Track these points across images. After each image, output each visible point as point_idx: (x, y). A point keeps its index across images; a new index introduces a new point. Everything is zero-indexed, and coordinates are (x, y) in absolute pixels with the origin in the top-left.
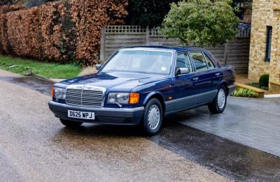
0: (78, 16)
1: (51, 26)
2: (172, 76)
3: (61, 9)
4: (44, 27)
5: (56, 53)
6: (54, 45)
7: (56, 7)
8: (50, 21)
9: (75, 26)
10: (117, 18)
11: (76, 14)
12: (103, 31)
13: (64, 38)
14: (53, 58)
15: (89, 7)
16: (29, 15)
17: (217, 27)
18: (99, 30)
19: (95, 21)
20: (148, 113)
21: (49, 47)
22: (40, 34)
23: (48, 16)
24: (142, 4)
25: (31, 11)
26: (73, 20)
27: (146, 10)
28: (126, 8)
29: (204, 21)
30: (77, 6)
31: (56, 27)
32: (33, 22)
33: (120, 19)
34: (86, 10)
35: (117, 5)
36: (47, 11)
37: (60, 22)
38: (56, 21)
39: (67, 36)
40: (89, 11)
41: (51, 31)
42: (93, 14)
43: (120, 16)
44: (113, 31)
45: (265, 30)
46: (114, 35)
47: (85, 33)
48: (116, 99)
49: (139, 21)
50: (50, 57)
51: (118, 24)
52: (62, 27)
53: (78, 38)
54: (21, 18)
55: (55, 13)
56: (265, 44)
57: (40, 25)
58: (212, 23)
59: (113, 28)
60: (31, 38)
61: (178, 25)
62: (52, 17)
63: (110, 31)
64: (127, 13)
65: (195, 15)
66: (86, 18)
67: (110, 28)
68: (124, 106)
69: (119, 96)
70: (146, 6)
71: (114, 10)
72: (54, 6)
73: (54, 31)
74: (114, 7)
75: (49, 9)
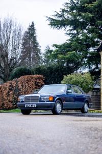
0: (22, 85)
1: (9, 92)
2: (65, 93)
3: (14, 84)
4: (4, 94)
5: (11, 105)
6: (10, 101)
7: (11, 83)
8: (8, 90)
9: (20, 90)
11: (21, 85)
13: (15, 97)
14: (9, 108)
17: (84, 84)
18: (31, 91)
19: (30, 87)
20: (56, 105)
21: (7, 103)
22: (3, 97)
23: (7, 88)
24: (51, 79)
26: (20, 88)
28: (44, 81)
29: (79, 82)
30: (22, 81)
31: (11, 93)
34: (26, 82)
35: (40, 80)
36: (7, 86)
37: (13, 90)
38: (11, 90)
41: (8, 95)
42: (29, 84)
43: (41, 85)
48: (44, 99)
52: (14, 92)
55: (10, 86)
62: (9, 88)
66: (25, 86)
68: (47, 101)
69: (45, 97)
70: (53, 80)
74: (38, 81)
75: (8, 84)
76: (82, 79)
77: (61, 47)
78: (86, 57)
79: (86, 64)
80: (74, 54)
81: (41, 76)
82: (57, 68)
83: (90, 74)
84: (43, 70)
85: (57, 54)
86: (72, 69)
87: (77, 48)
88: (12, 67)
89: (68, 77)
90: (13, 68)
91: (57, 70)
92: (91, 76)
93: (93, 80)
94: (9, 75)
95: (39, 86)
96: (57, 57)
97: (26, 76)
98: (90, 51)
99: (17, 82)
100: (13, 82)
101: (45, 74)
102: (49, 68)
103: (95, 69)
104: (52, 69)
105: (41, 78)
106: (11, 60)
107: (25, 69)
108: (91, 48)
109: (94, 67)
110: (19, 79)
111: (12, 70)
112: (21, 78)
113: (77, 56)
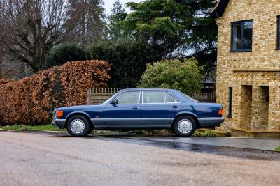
0: (68, 80)
1: (42, 91)
3: (51, 76)
4: (34, 94)
5: (46, 116)
6: (44, 108)
7: (46, 75)
8: (41, 88)
9: (64, 89)
10: (101, 81)
11: (65, 78)
12: (89, 92)
13: (54, 100)
14: (43, 120)
15: (77, 71)
16: (20, 85)
17: (185, 81)
18: (85, 91)
19: (82, 83)
21: (39, 111)
22: (30, 100)
23: (38, 83)
24: (123, 69)
25: (21, 81)
26: (63, 84)
27: (126, 75)
28: (109, 73)
29: (175, 77)
30: (67, 72)
31: (47, 92)
32: (23, 91)
33: (104, 82)
34: (74, 74)
35: (101, 70)
36: (38, 79)
37: (50, 87)
38: (46, 87)
39: (56, 99)
40: (77, 75)
41: (41, 96)
42: (80, 78)
43: (103, 79)
44: (98, 92)
45: (228, 91)
46: (98, 95)
47: (73, 94)
49: (120, 84)
50: (40, 120)
51: (101, 86)
52: (52, 92)
53: (67, 99)
54: (11, 89)
55: (45, 80)
56: (228, 103)
57: (31, 92)
58: (182, 78)
59: (98, 90)
60: (21, 105)
61: (153, 80)
62: (42, 83)
63: (95, 92)
64: (109, 77)
65: (167, 72)
66: (74, 81)
67: (95, 90)
70: (126, 71)
71: (99, 75)
72: (44, 74)
73: (44, 96)
74: (98, 72)
75: (40, 76)
76: (182, 72)
77: (143, 7)
78: (189, 28)
79: (188, 41)
80: (167, 22)
81: (103, 62)
82: (134, 48)
83: (197, 62)
84: (107, 51)
85: (134, 22)
86: (163, 49)
87: (174, 10)
88: (48, 44)
89: (156, 68)
90: (50, 44)
91: (134, 52)
92: (199, 65)
93: (201, 72)
94: (43, 58)
95: (100, 81)
96: (135, 27)
97: (75, 63)
98: (198, 16)
99: (58, 72)
100: (51, 71)
101: (111, 58)
102: (119, 48)
103: (206, 49)
104: (125, 50)
105: (104, 67)
106: (47, 29)
107: (74, 48)
108: (200, 11)
109: (204, 46)
110: (61, 68)
111: (48, 49)
112: (65, 65)
113: (173, 25)
